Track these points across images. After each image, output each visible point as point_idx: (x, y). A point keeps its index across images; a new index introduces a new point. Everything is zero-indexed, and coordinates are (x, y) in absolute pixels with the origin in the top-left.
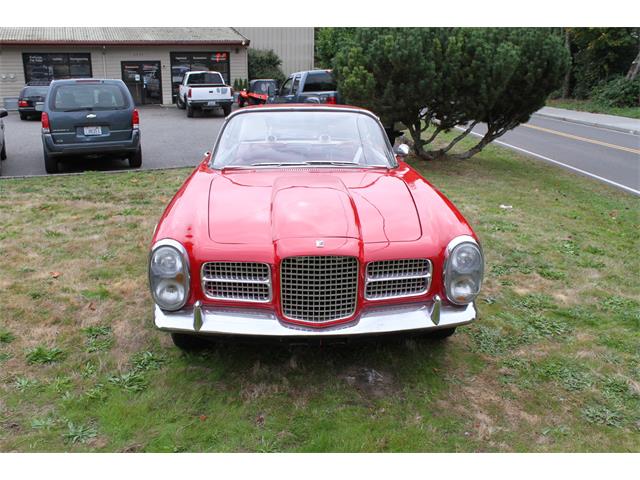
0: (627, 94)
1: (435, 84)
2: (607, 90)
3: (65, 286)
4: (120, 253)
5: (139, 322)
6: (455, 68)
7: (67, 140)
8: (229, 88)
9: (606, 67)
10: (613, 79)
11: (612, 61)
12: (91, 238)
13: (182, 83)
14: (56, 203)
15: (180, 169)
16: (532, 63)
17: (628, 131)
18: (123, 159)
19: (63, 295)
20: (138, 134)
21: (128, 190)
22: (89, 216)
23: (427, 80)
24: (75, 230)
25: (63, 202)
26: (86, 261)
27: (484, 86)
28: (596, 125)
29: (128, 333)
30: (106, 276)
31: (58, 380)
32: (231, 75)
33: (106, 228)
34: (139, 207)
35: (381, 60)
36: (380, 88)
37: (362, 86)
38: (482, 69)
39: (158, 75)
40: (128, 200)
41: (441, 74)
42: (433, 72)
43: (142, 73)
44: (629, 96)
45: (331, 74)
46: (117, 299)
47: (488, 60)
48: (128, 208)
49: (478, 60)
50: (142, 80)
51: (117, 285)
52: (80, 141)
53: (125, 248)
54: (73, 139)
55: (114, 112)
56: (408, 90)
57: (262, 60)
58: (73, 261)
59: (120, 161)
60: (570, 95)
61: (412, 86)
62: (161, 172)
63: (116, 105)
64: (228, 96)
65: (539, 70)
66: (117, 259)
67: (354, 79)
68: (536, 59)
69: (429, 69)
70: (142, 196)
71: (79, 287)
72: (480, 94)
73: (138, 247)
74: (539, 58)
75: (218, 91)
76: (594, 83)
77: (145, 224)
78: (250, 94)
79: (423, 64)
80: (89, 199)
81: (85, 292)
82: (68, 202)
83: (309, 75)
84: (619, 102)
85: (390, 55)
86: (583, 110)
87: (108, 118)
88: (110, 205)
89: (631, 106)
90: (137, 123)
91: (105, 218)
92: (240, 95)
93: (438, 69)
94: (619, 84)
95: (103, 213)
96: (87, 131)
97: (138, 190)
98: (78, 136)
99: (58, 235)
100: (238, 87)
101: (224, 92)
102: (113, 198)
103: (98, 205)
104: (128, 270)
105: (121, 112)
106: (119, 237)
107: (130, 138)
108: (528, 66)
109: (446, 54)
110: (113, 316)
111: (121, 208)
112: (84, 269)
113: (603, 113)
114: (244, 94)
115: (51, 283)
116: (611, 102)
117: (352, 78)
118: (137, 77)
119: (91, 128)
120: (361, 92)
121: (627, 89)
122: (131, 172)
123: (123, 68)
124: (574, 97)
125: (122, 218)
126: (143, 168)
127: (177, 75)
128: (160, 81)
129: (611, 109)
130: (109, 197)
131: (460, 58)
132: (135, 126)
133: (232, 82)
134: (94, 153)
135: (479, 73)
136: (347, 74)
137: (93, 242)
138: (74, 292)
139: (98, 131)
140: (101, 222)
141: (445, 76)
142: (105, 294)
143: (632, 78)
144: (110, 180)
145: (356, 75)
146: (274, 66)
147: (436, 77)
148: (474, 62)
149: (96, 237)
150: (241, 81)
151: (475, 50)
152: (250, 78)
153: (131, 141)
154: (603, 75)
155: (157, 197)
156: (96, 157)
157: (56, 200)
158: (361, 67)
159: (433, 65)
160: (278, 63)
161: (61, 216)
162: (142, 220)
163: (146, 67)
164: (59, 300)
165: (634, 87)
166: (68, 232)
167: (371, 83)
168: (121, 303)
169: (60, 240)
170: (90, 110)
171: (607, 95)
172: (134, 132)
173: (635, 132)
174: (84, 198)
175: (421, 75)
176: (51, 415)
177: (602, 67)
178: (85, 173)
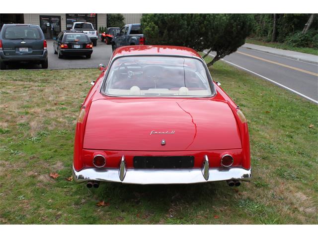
0: (302, 40)
1: (187, 32)
2: (292, 38)
3: (11, 110)
4: (35, 100)
5: (40, 122)
6: (197, 25)
7: (11, 54)
8: (96, 32)
9: (293, 26)
10: (296, 33)
11: (296, 23)
12: (22, 94)
13: (71, 28)
14: (5, 82)
15: (66, 69)
16: (235, 23)
17: (296, 59)
18: (39, 64)
19: (10, 113)
20: (46, 52)
21: (40, 78)
22: (21, 87)
23: (183, 30)
24: (14, 92)
25: (9, 81)
26: (20, 102)
27: (210, 33)
28: (282, 56)
29: (36, 125)
30: (28, 107)
31: (8, 139)
32: (98, 24)
33: (29, 91)
34: (44, 84)
35: (162, 20)
36: (161, 33)
37: (153, 32)
38: (209, 25)
39: (59, 24)
40: (40, 81)
41: (190, 27)
42: (186, 26)
43: (51, 22)
44: (303, 42)
45: (140, 26)
46: (32, 115)
47: (212, 21)
48: (40, 84)
49: (207, 21)
50: (50, 25)
51: (33, 110)
52: (17, 54)
53: (37, 98)
54: (14, 54)
55: (34, 41)
56: (175, 34)
57: (115, 18)
58: (14, 102)
59: (37, 65)
60: (275, 40)
61: (176, 32)
62: (57, 70)
63: (36, 38)
64: (95, 35)
65: (239, 26)
66: (33, 102)
67: (149, 28)
68: (237, 21)
69: (184, 25)
70: (47, 80)
71: (17, 111)
72: (208, 37)
73: (43, 98)
74: (239, 21)
75: (90, 33)
76: (287, 34)
77: (46, 90)
78: (107, 35)
79: (181, 22)
80: (22, 81)
81: (19, 112)
82: (12, 81)
83: (133, 26)
84: (298, 44)
85: (166, 18)
86: (279, 48)
87: (31, 44)
88: (31, 83)
89: (304, 47)
90: (46, 46)
91: (29, 88)
92: (102, 35)
93: (188, 25)
94: (298, 35)
95: (28, 86)
96: (21, 50)
97: (45, 78)
98: (16, 52)
99: (7, 93)
100: (101, 31)
101: (93, 33)
102: (33, 81)
103: (26, 83)
104: (37, 106)
105: (38, 41)
106: (34, 94)
107: (42, 54)
108: (233, 25)
109: (193, 18)
110: (30, 120)
111: (36, 84)
112: (18, 105)
113: (289, 50)
114: (104, 35)
115: (4, 109)
116: (294, 44)
117: (148, 28)
118: (48, 24)
119: (23, 48)
120: (152, 35)
121: (302, 38)
122: (42, 70)
123: (40, 19)
124: (277, 42)
125: (37, 88)
126: (49, 68)
127: (69, 24)
128: (60, 27)
129: (294, 48)
130: (31, 80)
131: (199, 20)
132: (45, 48)
133: (98, 28)
134: (24, 61)
135: (207, 27)
136: (146, 26)
137: (23, 96)
138: (14, 112)
139: (27, 50)
140: (27, 89)
141: (191, 28)
142: (27, 113)
143: (305, 33)
144: (32, 73)
145: (150, 27)
146: (121, 20)
147: (187, 28)
148: (205, 22)
149: (24, 94)
150: (103, 28)
151: (206, 16)
152: (108, 27)
153: (42, 55)
154: (291, 30)
155: (54, 81)
156: (25, 62)
157: (6, 80)
158: (153, 23)
159: (186, 23)
160: (123, 19)
161: (8, 87)
162: (45, 89)
163: (53, 19)
164: (8, 114)
165: (306, 37)
166: (12, 92)
167: (157, 31)
168: (34, 116)
169: (8, 95)
170: (23, 39)
171: (292, 40)
172: (44, 51)
173: (300, 60)
174: (19, 80)
175: (180, 27)
176: (5, 148)
177: (291, 26)
178: (20, 70)
